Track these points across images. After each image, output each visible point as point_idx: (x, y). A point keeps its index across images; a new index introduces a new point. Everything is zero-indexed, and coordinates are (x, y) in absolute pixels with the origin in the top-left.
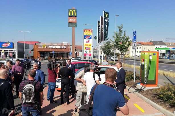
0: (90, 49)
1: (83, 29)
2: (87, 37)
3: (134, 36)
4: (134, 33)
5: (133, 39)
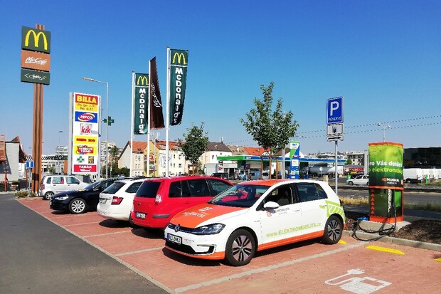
0: (92, 152)
1: (71, 94)
2: (84, 117)
3: (332, 109)
4: (332, 103)
5: (329, 117)
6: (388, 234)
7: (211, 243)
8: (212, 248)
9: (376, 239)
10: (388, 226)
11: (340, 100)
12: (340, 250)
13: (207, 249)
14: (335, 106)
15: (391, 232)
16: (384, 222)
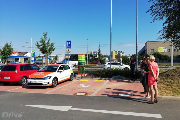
3: (68, 44)
4: (68, 42)
5: (67, 46)
6: (83, 77)
7: (48, 82)
8: (48, 83)
9: (81, 79)
10: (83, 75)
11: (70, 42)
12: (73, 82)
13: (47, 83)
14: (69, 43)
15: (84, 77)
16: (82, 75)
